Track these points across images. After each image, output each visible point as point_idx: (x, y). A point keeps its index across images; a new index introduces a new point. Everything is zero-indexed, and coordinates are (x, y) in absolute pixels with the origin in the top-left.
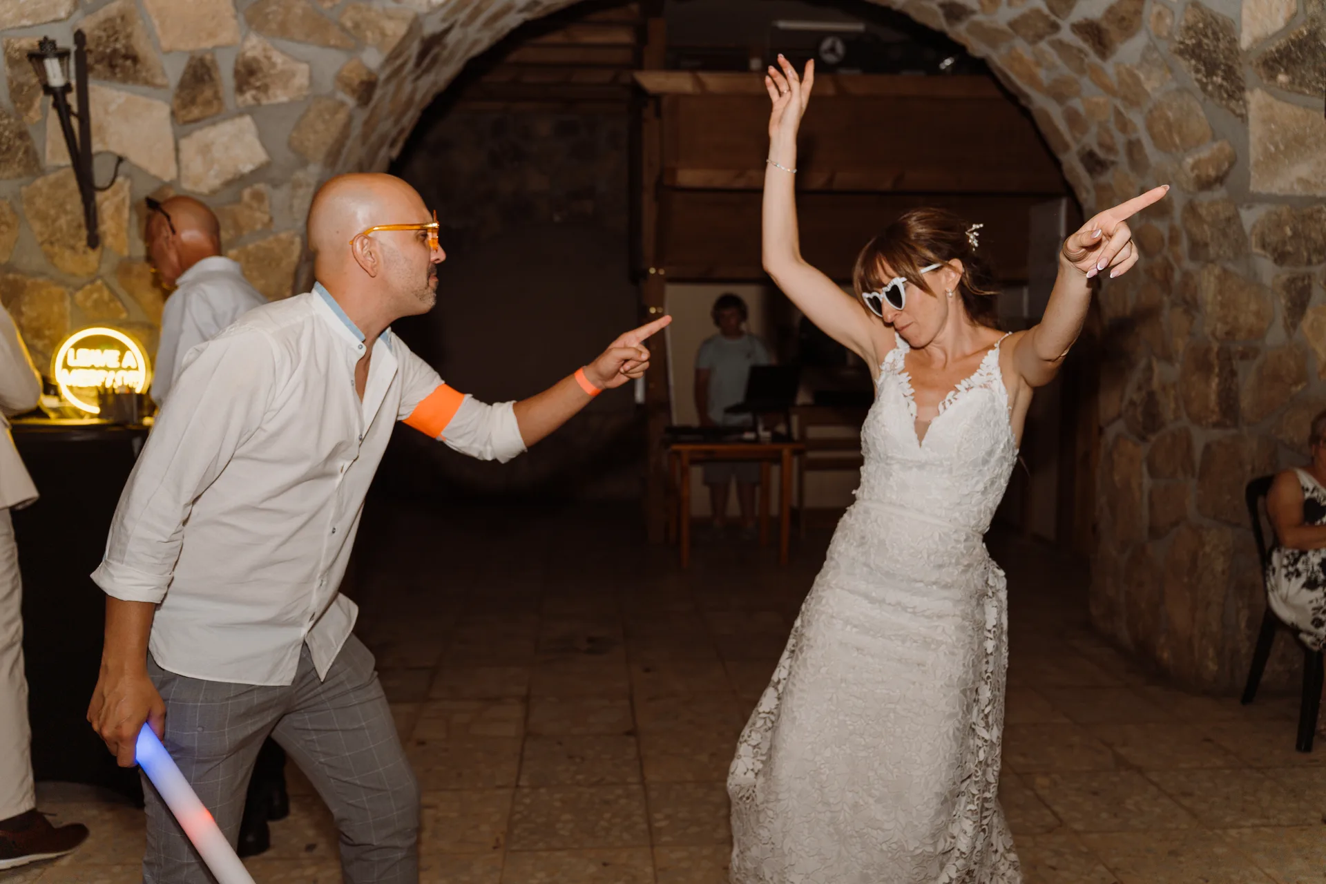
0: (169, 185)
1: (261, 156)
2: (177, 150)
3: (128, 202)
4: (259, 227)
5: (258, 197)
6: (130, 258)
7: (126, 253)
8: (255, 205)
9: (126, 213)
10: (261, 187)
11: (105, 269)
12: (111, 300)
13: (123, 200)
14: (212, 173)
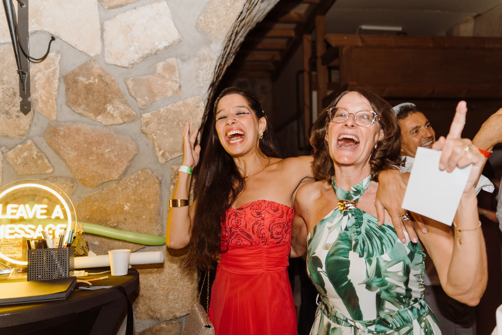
0: (94, 60)
1: (175, 35)
2: (102, 30)
3: (58, 75)
4: (170, 94)
5: (170, 69)
6: (56, 121)
7: (54, 118)
8: (167, 76)
9: (56, 83)
10: (172, 60)
11: (35, 130)
12: (40, 158)
13: (54, 72)
14: (132, 49)
